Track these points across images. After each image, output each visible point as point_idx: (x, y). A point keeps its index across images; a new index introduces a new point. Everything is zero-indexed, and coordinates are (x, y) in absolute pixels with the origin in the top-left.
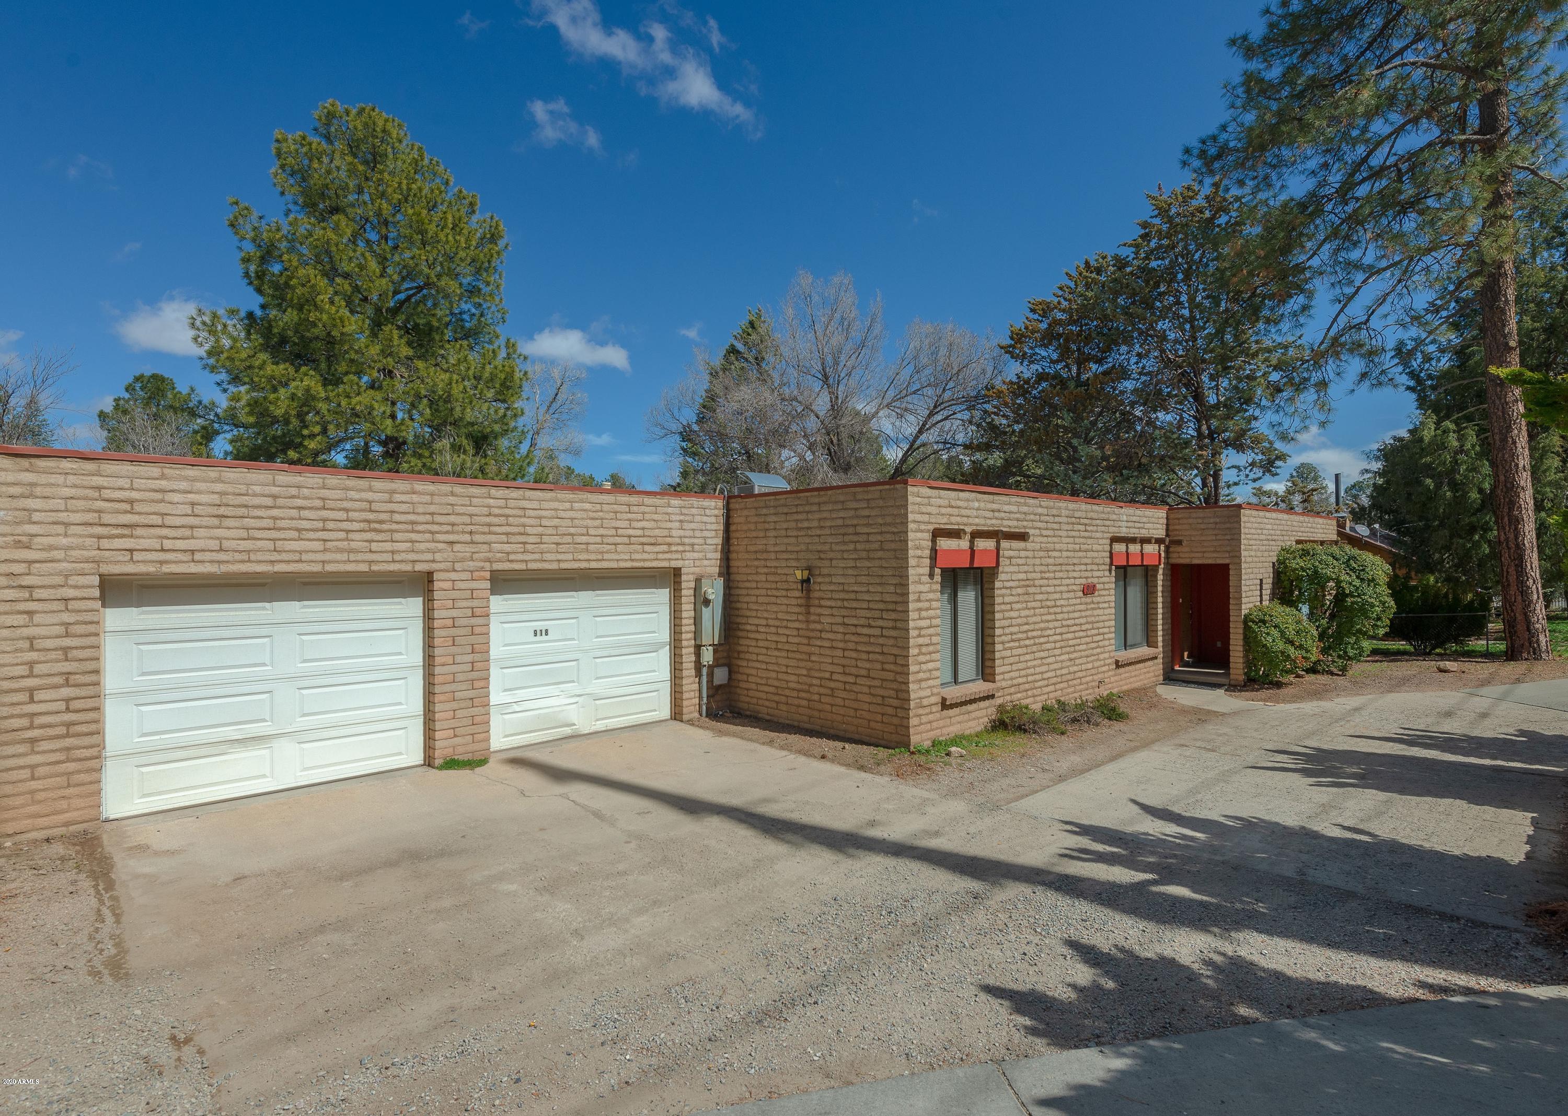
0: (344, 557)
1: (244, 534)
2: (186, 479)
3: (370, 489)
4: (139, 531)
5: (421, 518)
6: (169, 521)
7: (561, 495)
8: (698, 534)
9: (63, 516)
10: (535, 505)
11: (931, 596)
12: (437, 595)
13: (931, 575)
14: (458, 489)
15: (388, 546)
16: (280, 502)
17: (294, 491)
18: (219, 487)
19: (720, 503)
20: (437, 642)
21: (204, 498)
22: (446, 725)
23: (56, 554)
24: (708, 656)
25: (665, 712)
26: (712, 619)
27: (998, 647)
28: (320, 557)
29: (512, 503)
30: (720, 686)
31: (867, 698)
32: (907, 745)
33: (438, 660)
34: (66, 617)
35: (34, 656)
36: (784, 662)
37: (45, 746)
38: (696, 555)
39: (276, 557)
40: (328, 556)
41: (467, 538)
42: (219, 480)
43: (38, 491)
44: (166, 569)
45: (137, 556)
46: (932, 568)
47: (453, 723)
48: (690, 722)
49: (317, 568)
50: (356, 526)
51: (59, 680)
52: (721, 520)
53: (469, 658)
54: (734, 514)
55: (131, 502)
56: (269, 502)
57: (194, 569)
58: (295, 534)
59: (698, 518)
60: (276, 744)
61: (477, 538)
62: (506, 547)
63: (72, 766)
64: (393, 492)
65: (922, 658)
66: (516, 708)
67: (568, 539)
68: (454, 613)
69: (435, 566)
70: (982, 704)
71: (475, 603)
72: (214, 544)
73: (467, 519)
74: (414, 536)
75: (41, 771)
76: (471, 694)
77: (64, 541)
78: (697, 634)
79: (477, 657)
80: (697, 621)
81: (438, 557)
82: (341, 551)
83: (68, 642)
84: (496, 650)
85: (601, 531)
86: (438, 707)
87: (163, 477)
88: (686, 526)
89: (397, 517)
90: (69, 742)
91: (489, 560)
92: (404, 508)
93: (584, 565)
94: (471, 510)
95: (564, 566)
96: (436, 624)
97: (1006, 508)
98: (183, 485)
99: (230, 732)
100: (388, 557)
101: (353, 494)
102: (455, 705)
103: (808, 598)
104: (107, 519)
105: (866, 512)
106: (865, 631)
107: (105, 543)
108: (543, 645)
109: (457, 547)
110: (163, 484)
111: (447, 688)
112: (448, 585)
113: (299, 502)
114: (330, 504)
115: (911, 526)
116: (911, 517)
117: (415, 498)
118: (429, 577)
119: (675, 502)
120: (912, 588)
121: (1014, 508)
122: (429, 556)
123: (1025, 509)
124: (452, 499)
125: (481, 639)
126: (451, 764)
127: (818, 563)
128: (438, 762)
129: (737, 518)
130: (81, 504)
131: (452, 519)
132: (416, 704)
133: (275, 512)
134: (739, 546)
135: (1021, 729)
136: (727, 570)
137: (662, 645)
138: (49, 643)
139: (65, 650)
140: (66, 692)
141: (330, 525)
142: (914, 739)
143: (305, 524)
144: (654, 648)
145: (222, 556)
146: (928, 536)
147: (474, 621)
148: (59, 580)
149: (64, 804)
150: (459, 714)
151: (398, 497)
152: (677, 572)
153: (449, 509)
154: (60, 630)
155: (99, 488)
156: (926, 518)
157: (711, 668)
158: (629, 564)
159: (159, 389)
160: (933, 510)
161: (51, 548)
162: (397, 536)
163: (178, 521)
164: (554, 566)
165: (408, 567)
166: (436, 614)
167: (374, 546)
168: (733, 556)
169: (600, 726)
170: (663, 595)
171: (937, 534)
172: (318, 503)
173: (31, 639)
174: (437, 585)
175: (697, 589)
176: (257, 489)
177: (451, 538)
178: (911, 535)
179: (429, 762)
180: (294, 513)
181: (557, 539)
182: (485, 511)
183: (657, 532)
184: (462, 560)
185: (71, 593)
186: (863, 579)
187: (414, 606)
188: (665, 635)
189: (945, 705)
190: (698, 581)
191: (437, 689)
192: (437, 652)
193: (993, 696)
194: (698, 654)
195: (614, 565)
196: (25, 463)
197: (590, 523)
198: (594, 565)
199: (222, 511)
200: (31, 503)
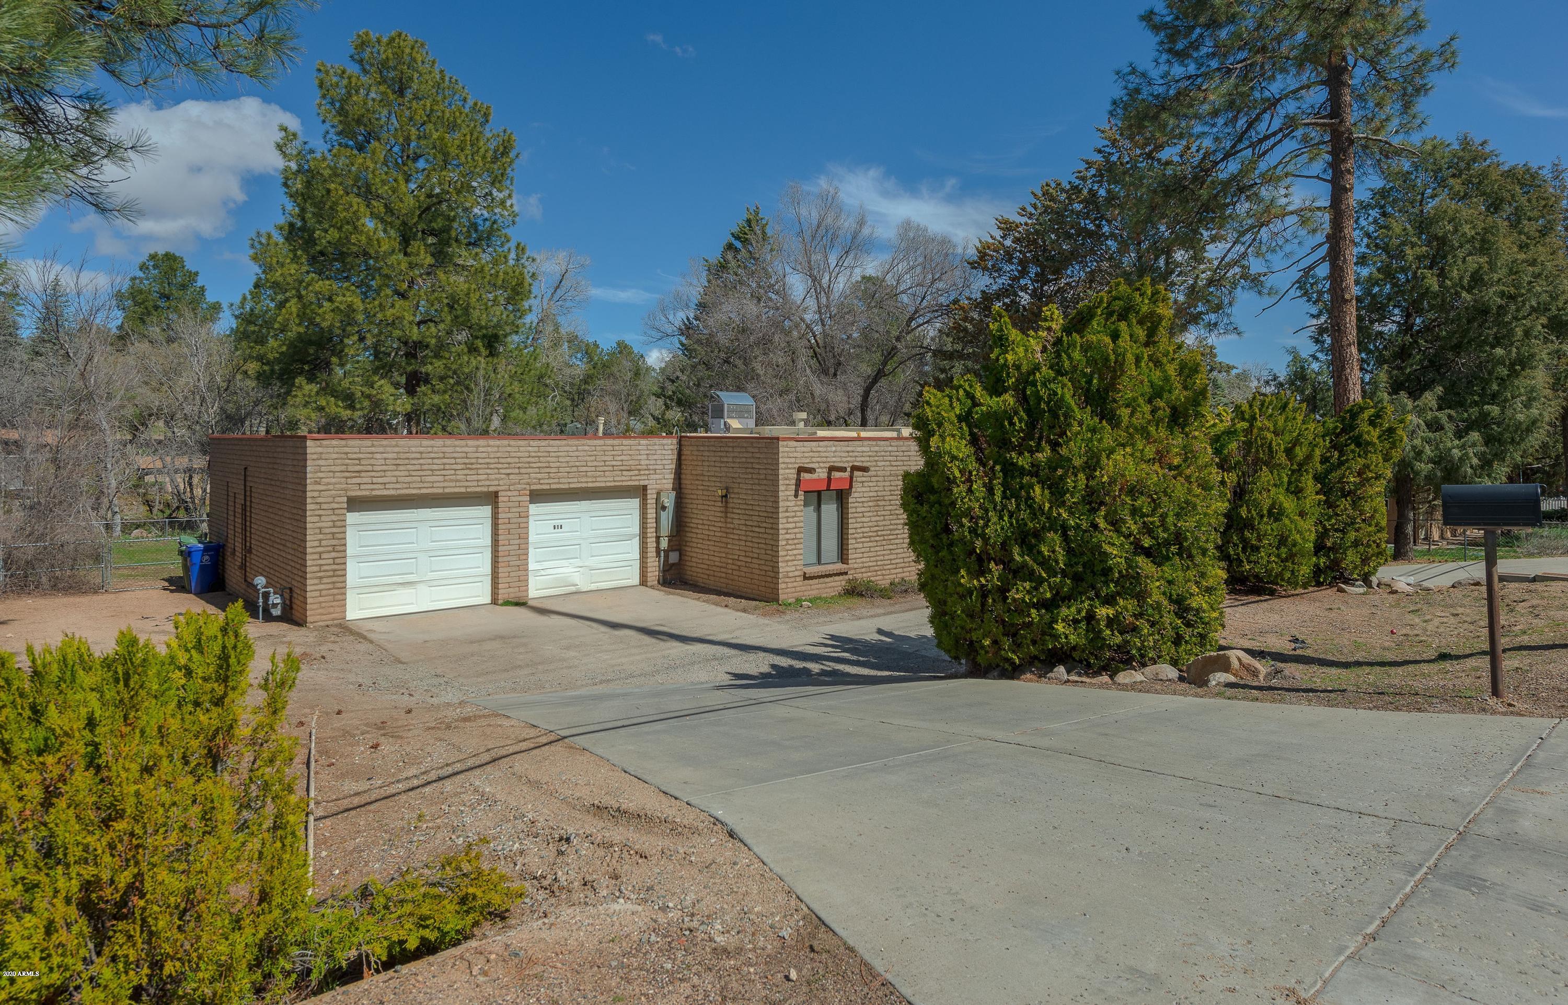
0: (453, 484)
1: (407, 473)
2: (382, 446)
3: (467, 446)
4: (363, 474)
5: (492, 461)
6: (376, 468)
7: (572, 442)
8: (659, 462)
9: (333, 468)
10: (555, 449)
11: (796, 508)
12: (500, 505)
13: (796, 496)
14: (512, 443)
15: (475, 477)
16: (424, 455)
17: (430, 449)
18: (397, 449)
19: (675, 441)
20: (500, 532)
21: (390, 456)
22: (504, 580)
23: (331, 487)
24: (664, 544)
25: (636, 580)
26: (667, 518)
27: (850, 541)
28: (442, 485)
29: (542, 449)
30: (673, 564)
31: (757, 572)
32: (777, 601)
33: (501, 543)
34: (334, 518)
35: (321, 536)
36: (712, 548)
37: (325, 580)
38: (657, 476)
39: (421, 485)
40: (446, 484)
41: (517, 471)
42: (397, 446)
43: (323, 456)
44: (374, 493)
45: (362, 487)
46: (797, 491)
47: (509, 580)
48: (652, 587)
49: (440, 491)
50: (459, 467)
51: (330, 549)
52: (676, 452)
53: (517, 542)
54: (684, 449)
55: (359, 459)
56: (418, 456)
57: (385, 493)
58: (430, 473)
59: (659, 452)
60: (419, 586)
61: (523, 471)
62: (539, 476)
63: (336, 591)
64: (478, 447)
65: (788, 547)
66: (543, 573)
67: (575, 469)
68: (509, 515)
69: (499, 488)
70: (837, 578)
71: (521, 509)
72: (394, 479)
73: (517, 460)
74: (489, 471)
75: (324, 593)
76: (518, 563)
77: (333, 480)
78: (657, 529)
79: (522, 541)
80: (658, 520)
81: (501, 482)
82: (451, 481)
83: (334, 530)
84: (532, 538)
85: (595, 463)
86: (500, 570)
87: (373, 446)
88: (650, 457)
89: (480, 461)
90: (335, 579)
91: (528, 484)
92: (484, 455)
93: (584, 485)
94: (519, 454)
95: (572, 486)
96: (500, 521)
97: (859, 449)
98: (381, 450)
99: (398, 579)
100: (475, 484)
101: (458, 449)
102: (509, 569)
103: (726, 507)
104: (350, 469)
105: (758, 455)
106: (757, 529)
107: (349, 481)
108: (558, 534)
109: (511, 477)
110: (373, 449)
111: (505, 559)
112: (506, 499)
113: (433, 455)
114: (447, 455)
115: (781, 466)
116: (781, 460)
117: (489, 449)
118: (496, 494)
119: (643, 442)
120: (781, 504)
121: (867, 449)
122: (496, 483)
123: (877, 449)
124: (509, 449)
125: (523, 531)
126: (507, 603)
127: (732, 485)
128: (500, 602)
129: (686, 451)
130: (339, 462)
131: (509, 460)
132: (487, 568)
133: (421, 461)
134: (687, 470)
135: (861, 595)
136: (678, 486)
137: (634, 536)
138: (327, 531)
139: (333, 534)
140: (333, 555)
141: (447, 467)
142: (781, 597)
143: (435, 467)
144: (630, 538)
145: (398, 486)
146: (795, 471)
147: (520, 520)
148: (331, 500)
149: (332, 610)
150: (512, 574)
151: (481, 449)
152: (645, 488)
153: (507, 455)
154: (331, 524)
155: (347, 453)
156: (793, 460)
157: (666, 552)
158: (612, 484)
159: (172, 269)
160: (799, 455)
161: (328, 484)
162: (480, 472)
163: (379, 468)
164: (566, 486)
165: (485, 489)
166: (500, 516)
167: (469, 478)
168: (683, 476)
169: (593, 587)
170: (635, 503)
171: (801, 470)
172: (441, 455)
173: (320, 528)
174: (500, 499)
175: (657, 499)
176: (413, 449)
177: (508, 471)
178: (781, 472)
179: (494, 601)
180: (430, 461)
181: (568, 469)
182: (527, 454)
183: (631, 462)
184: (514, 484)
185: (336, 506)
186: (756, 497)
187: (486, 511)
188: (636, 530)
189: (805, 578)
190: (658, 494)
191: (500, 559)
192: (500, 537)
193: (846, 573)
194: (658, 542)
195: (603, 485)
196: (318, 443)
197: (588, 458)
198: (590, 485)
199: (398, 462)
200: (321, 462)
